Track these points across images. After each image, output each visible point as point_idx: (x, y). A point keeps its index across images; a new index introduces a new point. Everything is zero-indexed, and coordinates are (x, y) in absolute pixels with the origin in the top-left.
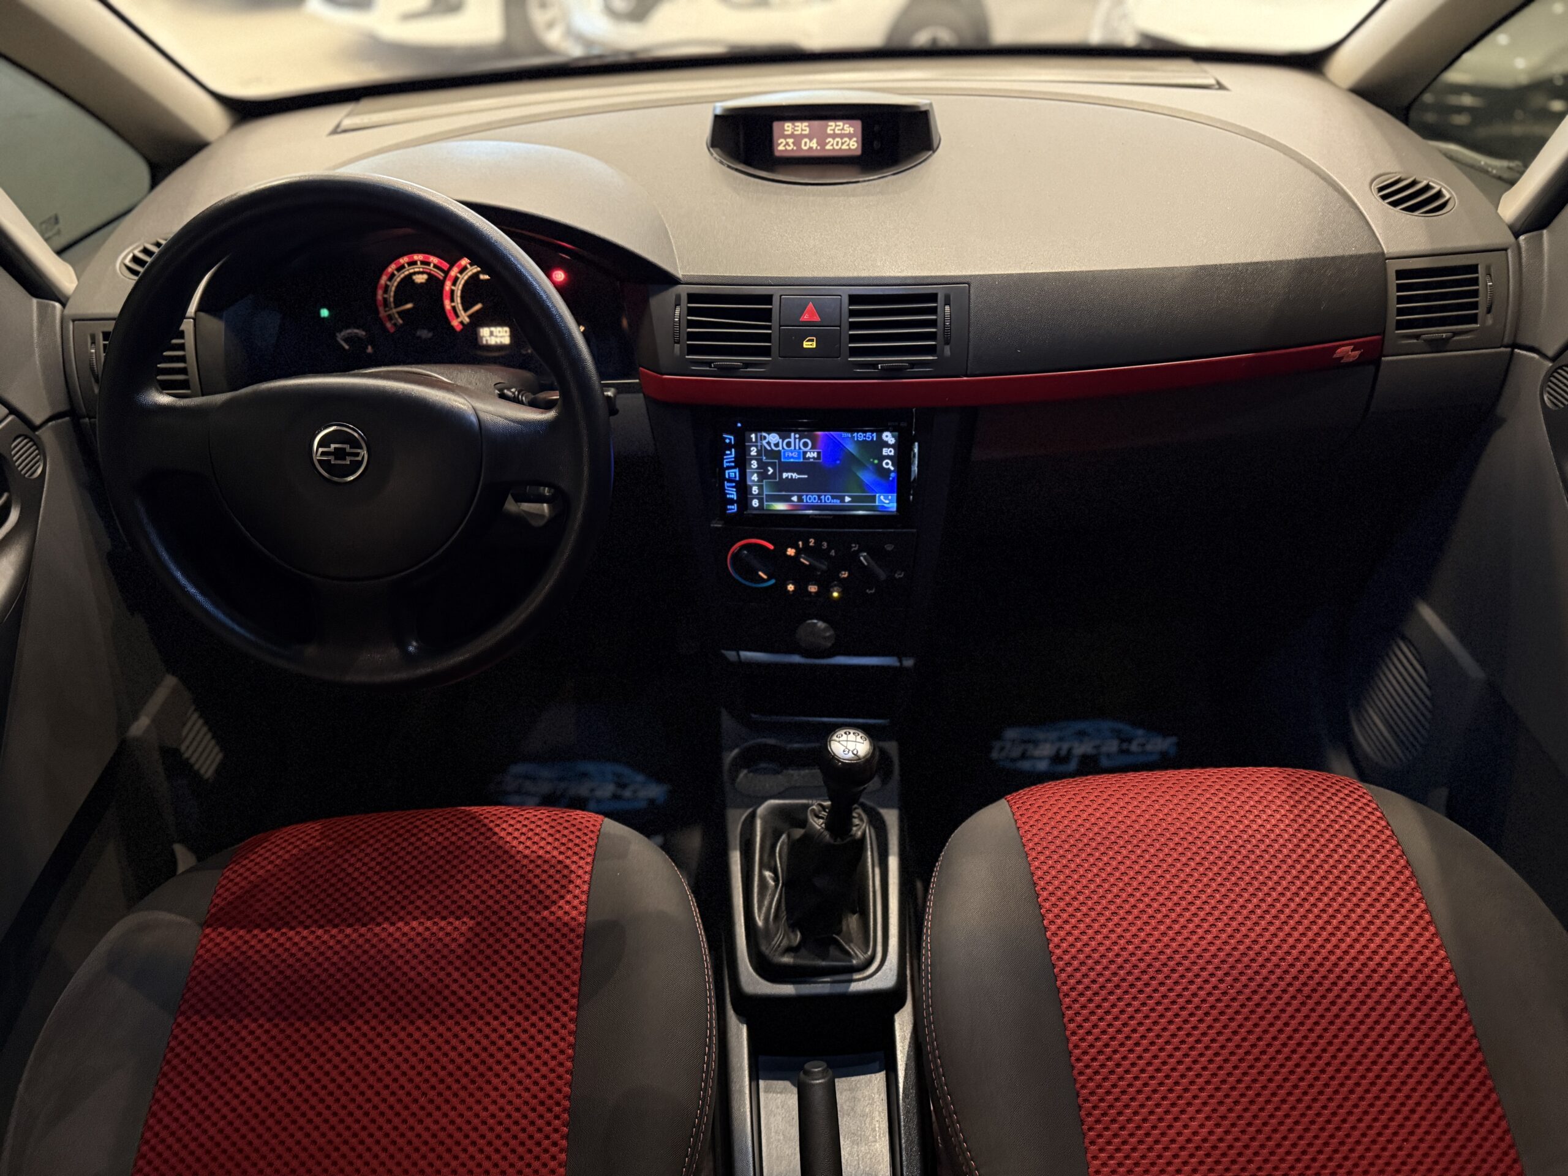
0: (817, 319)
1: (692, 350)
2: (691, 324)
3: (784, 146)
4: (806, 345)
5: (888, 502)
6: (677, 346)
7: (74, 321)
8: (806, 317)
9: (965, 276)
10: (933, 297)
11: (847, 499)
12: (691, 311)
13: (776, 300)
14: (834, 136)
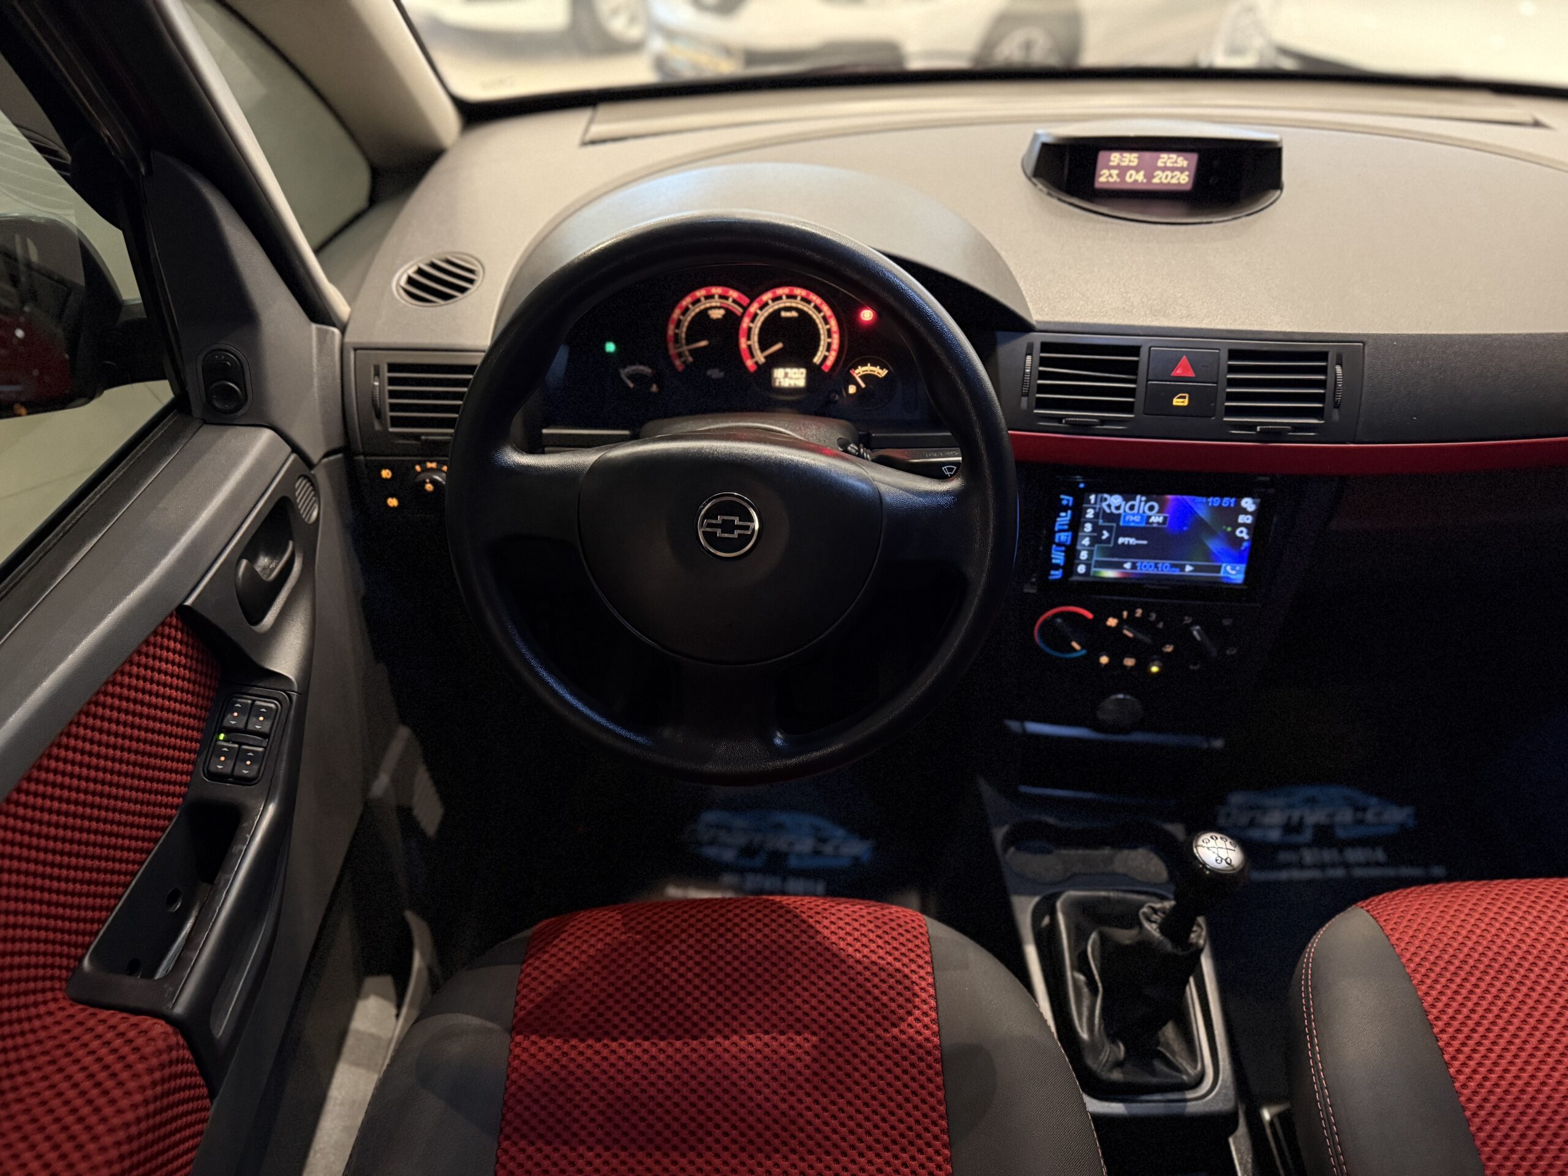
0: (1191, 374)
1: (1042, 404)
2: (1043, 375)
3: (1106, 177)
4: (1177, 402)
5: (1234, 573)
6: (1024, 400)
7: (355, 350)
8: (1178, 372)
9: (1359, 335)
10: (1323, 356)
11: (1188, 568)
12: (1044, 362)
13: (1144, 352)
14: (1164, 169)
